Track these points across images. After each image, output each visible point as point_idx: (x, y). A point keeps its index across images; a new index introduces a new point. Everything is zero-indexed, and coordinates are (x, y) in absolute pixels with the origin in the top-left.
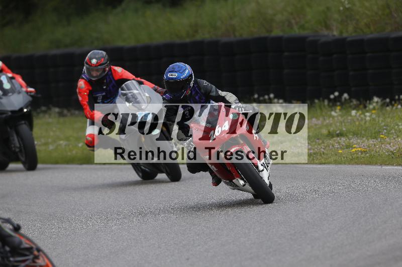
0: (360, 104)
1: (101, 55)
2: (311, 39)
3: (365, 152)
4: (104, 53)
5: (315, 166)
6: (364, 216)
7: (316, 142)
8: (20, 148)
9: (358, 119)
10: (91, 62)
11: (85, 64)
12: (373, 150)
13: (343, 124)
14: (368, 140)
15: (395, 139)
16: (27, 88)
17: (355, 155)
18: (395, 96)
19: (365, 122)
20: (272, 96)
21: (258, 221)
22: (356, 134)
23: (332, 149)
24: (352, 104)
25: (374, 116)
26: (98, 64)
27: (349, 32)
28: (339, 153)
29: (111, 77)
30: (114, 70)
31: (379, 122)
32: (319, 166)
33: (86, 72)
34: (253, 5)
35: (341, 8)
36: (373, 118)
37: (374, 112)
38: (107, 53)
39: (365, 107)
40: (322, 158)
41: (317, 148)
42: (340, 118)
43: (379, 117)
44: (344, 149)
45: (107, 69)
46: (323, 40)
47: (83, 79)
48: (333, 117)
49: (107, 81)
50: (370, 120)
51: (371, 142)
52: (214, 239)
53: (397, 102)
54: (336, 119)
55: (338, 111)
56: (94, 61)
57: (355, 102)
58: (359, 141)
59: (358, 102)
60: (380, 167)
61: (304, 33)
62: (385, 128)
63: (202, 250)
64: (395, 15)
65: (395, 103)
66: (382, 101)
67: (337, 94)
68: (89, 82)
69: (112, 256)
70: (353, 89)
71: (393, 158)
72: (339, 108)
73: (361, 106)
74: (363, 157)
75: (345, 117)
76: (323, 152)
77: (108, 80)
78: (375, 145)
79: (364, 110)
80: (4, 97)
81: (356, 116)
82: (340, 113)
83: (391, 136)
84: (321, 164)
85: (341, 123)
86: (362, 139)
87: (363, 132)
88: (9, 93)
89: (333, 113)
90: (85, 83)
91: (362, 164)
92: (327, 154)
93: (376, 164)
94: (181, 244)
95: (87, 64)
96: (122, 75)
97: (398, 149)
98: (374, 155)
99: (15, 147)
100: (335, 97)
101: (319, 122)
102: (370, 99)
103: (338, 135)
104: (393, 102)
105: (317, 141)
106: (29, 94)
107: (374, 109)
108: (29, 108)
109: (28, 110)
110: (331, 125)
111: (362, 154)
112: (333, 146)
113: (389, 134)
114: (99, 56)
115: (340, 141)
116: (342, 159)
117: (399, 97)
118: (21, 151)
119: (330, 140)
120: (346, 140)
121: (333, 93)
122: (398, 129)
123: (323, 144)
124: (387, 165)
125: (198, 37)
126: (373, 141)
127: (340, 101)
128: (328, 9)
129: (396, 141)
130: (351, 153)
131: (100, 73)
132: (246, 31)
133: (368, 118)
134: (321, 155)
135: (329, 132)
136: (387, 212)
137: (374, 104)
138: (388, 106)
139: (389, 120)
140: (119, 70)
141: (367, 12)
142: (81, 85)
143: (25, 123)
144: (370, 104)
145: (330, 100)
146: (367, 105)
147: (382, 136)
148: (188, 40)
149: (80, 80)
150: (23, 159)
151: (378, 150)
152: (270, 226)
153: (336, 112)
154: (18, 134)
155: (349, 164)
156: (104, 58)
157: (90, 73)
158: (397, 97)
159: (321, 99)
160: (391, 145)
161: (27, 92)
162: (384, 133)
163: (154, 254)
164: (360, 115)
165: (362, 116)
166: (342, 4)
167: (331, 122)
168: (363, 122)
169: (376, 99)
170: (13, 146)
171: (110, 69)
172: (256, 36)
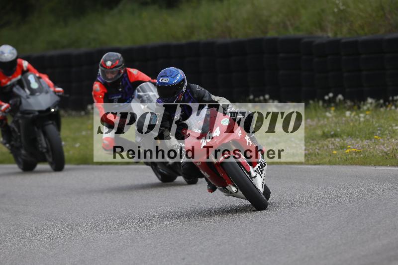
0: (354, 105)
1: (116, 57)
2: (305, 40)
3: (359, 152)
4: (119, 55)
5: (309, 167)
6: (358, 216)
7: (310, 143)
8: (47, 148)
9: (352, 120)
10: (105, 64)
11: (100, 67)
12: (367, 151)
13: (338, 125)
14: (362, 141)
15: (388, 139)
16: (55, 88)
17: (349, 156)
18: (389, 97)
19: (360, 123)
20: (267, 97)
21: (253, 221)
22: (350, 135)
23: (326, 150)
24: (346, 105)
25: (368, 117)
26: (113, 67)
27: (344, 34)
28: (333, 153)
29: (126, 79)
30: (130, 72)
31: (373, 122)
32: (314, 167)
33: (101, 74)
34: (249, 7)
35: (336, 10)
36: (367, 119)
37: (368, 113)
38: (122, 55)
39: (359, 108)
40: (317, 158)
41: (311, 149)
42: (334, 119)
43: (373, 118)
44: (338, 150)
45: (122, 71)
46: (318, 41)
47: (99, 81)
48: (328, 118)
49: (122, 83)
50: (365, 121)
51: (365, 142)
52: (210, 239)
53: (391, 103)
54: (330, 119)
55: (332, 112)
56: (109, 63)
57: (349, 103)
58: (353, 141)
59: (352, 104)
60: (373, 168)
61: (299, 34)
62: (379, 129)
63: (197, 250)
64: (389, 17)
65: (389, 104)
66: (376, 102)
67: (331, 95)
68: (104, 85)
69: (108, 256)
70: (348, 90)
71: (386, 158)
72: (333, 109)
73: (356, 107)
74: (357, 158)
75: (340, 118)
76: (318, 153)
77: (124, 82)
78: (369, 146)
79: (358, 111)
80: (31, 97)
81: (350, 117)
82: (335, 114)
83: (385, 136)
84: (315, 164)
85: (336, 124)
86: (355, 140)
87: (357, 133)
88: (36, 92)
89: (328, 114)
90: (100, 86)
91: (356, 165)
92: (322, 155)
93: (370, 164)
94: (177, 244)
95: (102, 66)
96: (138, 77)
97: (392, 149)
98: (368, 156)
99: (42, 147)
100: (330, 98)
101: (314, 123)
102: (364, 100)
103: (332, 136)
104: (387, 103)
105: (312, 141)
106: (57, 94)
107: (368, 109)
108: (57, 108)
109: (56, 110)
110: (326, 125)
111: (356, 155)
112: (328, 147)
113: (382, 135)
114: (114, 58)
115: (334, 142)
116: (336, 160)
117: (393, 98)
118: (48, 151)
119: (325, 140)
120: (341, 141)
121: (327, 94)
122: (391, 130)
123: (318, 145)
124: (382, 166)
125: (195, 38)
126: (367, 142)
127: (334, 102)
128: (323, 11)
129: (389, 142)
130: (345, 153)
131: (115, 75)
132: (242, 32)
133: (362, 119)
134: (315, 156)
135: (324, 133)
136: (381, 212)
137: (369, 105)
138: (382, 106)
139: (382, 121)
140: (135, 72)
141: (361, 14)
142: (96, 87)
143: (52, 123)
144: (364, 105)
145: (324, 101)
146: (361, 106)
147: (375, 137)
148: (184, 41)
149: (95, 82)
150: (50, 160)
151: (372, 150)
152: (265, 226)
153: (330, 113)
154: (45, 134)
155: (344, 165)
156: (119, 60)
157: (106, 75)
158: (391, 98)
159: (316, 100)
160: (385, 145)
161: (55, 92)
162: (378, 134)
163: (150, 253)
164: (355, 115)
165: (357, 117)
166: (337, 5)
167: (326, 123)
168: (358, 122)
169: (370, 100)
170: (40, 146)
171: (126, 71)
172: (252, 37)
